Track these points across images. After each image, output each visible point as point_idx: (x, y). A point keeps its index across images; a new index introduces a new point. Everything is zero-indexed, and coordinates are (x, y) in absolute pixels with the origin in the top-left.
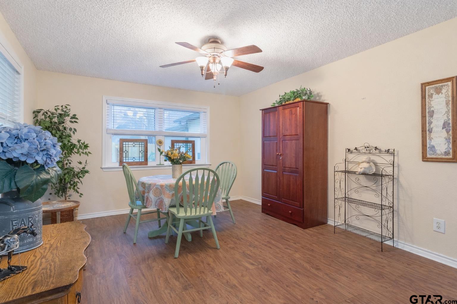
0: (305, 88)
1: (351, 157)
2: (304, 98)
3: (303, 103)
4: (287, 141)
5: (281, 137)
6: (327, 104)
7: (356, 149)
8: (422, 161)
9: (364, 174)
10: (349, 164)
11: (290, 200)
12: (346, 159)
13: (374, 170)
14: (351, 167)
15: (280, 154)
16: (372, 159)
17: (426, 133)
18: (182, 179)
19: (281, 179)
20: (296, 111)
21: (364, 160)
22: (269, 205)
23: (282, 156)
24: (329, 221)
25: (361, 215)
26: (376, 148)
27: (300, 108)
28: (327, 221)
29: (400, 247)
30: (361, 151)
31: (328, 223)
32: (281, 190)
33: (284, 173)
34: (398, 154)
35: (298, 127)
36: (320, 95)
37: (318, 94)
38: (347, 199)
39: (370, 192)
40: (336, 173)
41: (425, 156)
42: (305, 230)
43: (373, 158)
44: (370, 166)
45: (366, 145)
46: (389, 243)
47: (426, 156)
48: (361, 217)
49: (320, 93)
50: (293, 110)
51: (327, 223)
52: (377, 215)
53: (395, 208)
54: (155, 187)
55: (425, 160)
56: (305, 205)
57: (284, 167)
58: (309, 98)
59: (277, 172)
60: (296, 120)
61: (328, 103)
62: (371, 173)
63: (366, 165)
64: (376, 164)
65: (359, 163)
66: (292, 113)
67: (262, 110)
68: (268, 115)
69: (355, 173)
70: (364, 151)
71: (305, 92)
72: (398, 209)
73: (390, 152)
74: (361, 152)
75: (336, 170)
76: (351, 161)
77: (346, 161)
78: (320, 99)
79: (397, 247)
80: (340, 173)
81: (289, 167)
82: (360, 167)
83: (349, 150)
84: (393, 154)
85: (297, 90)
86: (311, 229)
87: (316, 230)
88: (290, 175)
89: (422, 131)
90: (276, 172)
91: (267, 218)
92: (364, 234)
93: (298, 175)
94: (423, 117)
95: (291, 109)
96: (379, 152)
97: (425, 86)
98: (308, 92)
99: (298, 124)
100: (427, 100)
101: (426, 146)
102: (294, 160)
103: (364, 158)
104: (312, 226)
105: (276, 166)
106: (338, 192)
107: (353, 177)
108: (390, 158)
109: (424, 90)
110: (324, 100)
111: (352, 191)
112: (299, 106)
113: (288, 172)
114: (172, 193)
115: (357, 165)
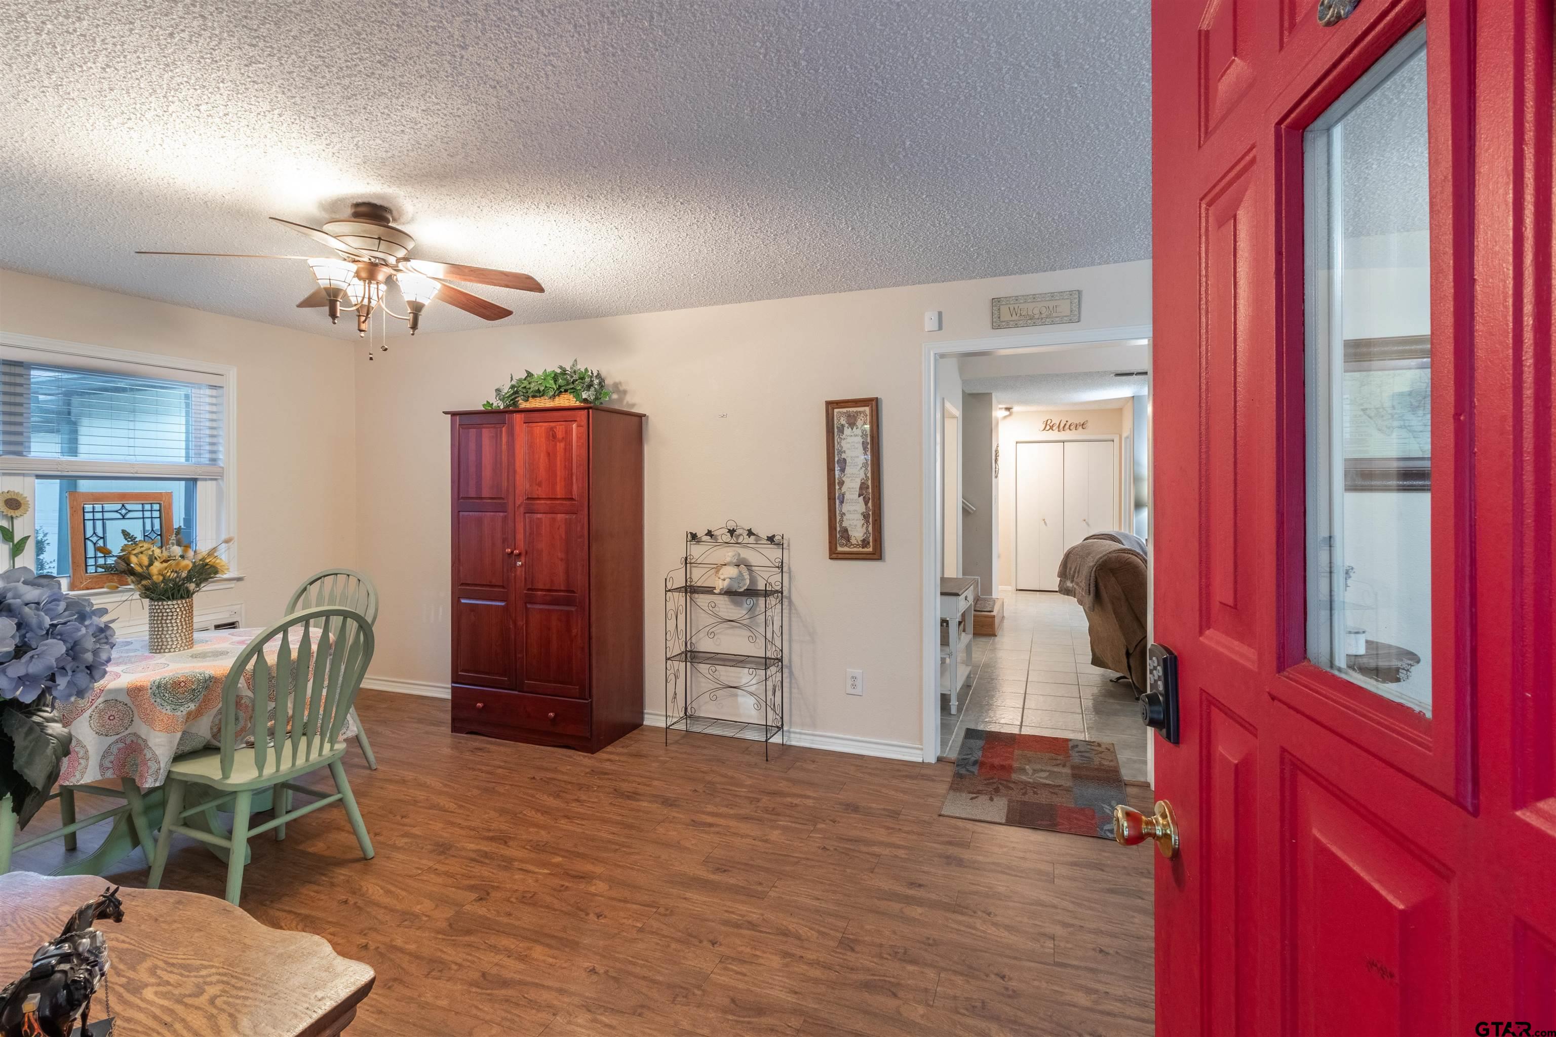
0: (586, 370)
1: (697, 551)
2: (584, 395)
3: (589, 412)
4: (539, 516)
5: (518, 503)
6: (640, 417)
7: (709, 533)
8: (830, 559)
9: (729, 593)
10: (694, 570)
11: (549, 682)
12: (686, 558)
13: (748, 582)
14: (699, 577)
15: (516, 552)
16: (742, 556)
17: (835, 504)
18: (255, 656)
19: (521, 623)
20: (568, 432)
21: (728, 559)
22: (480, 705)
23: (523, 559)
24: (646, 716)
25: (719, 689)
26: (750, 533)
27: (578, 426)
28: (642, 719)
29: (794, 743)
30: (719, 537)
31: (645, 723)
32: (519, 655)
33: (529, 606)
34: (789, 545)
35: (574, 478)
36: (621, 388)
37: (616, 386)
38: (691, 656)
39: (737, 631)
40: (668, 593)
41: (833, 548)
42: (595, 755)
43: (746, 554)
44: (740, 573)
45: (731, 525)
46: (776, 739)
47: (836, 548)
48: (720, 693)
49: (620, 383)
50: (560, 429)
51: (642, 725)
52: (752, 683)
53: (785, 661)
54: (101, 700)
55: (834, 556)
56: (594, 691)
57: (529, 589)
58: (597, 398)
59: (507, 605)
60: (568, 459)
61: (645, 415)
62: (742, 590)
63: (731, 572)
64: (749, 567)
65: (718, 567)
66: (554, 436)
67: (454, 414)
68: (473, 432)
69: (709, 591)
70: (727, 538)
71: (587, 380)
72: (790, 661)
73: (776, 542)
74: (720, 541)
75: (669, 587)
76: (699, 561)
77: (686, 563)
78: (620, 400)
79: (788, 743)
80: (676, 594)
81: (547, 588)
82: (722, 577)
83: (694, 536)
84: (780, 545)
85: (561, 367)
86: (609, 748)
87: (623, 747)
88: (549, 610)
89: (829, 499)
90: (503, 604)
91: (477, 744)
92: (729, 733)
93: (573, 609)
94: (831, 470)
95: (552, 424)
96: (756, 540)
97: (833, 409)
98: (596, 382)
99: (574, 470)
100: (836, 438)
101: (836, 529)
102: (561, 568)
103: (728, 554)
104: (610, 740)
105: (503, 587)
106: (672, 641)
107: (702, 600)
108: (774, 553)
109: (830, 416)
110: (633, 405)
111: (701, 635)
112: (578, 419)
113: (543, 604)
114: (184, 713)
115: (713, 571)
